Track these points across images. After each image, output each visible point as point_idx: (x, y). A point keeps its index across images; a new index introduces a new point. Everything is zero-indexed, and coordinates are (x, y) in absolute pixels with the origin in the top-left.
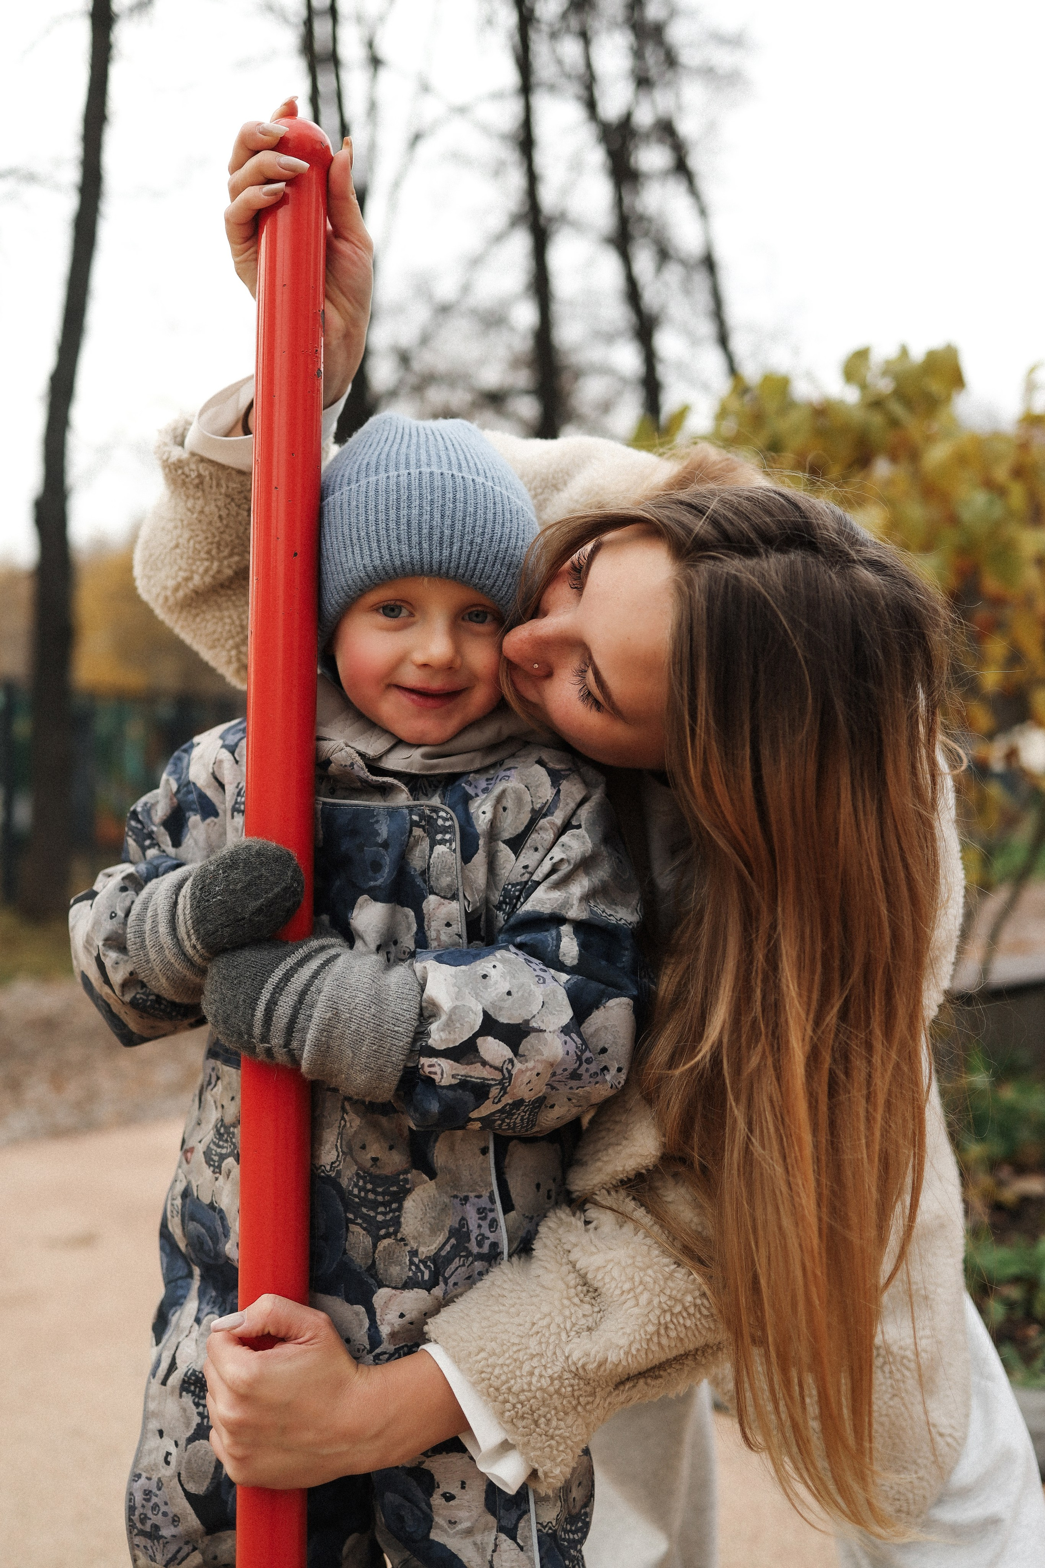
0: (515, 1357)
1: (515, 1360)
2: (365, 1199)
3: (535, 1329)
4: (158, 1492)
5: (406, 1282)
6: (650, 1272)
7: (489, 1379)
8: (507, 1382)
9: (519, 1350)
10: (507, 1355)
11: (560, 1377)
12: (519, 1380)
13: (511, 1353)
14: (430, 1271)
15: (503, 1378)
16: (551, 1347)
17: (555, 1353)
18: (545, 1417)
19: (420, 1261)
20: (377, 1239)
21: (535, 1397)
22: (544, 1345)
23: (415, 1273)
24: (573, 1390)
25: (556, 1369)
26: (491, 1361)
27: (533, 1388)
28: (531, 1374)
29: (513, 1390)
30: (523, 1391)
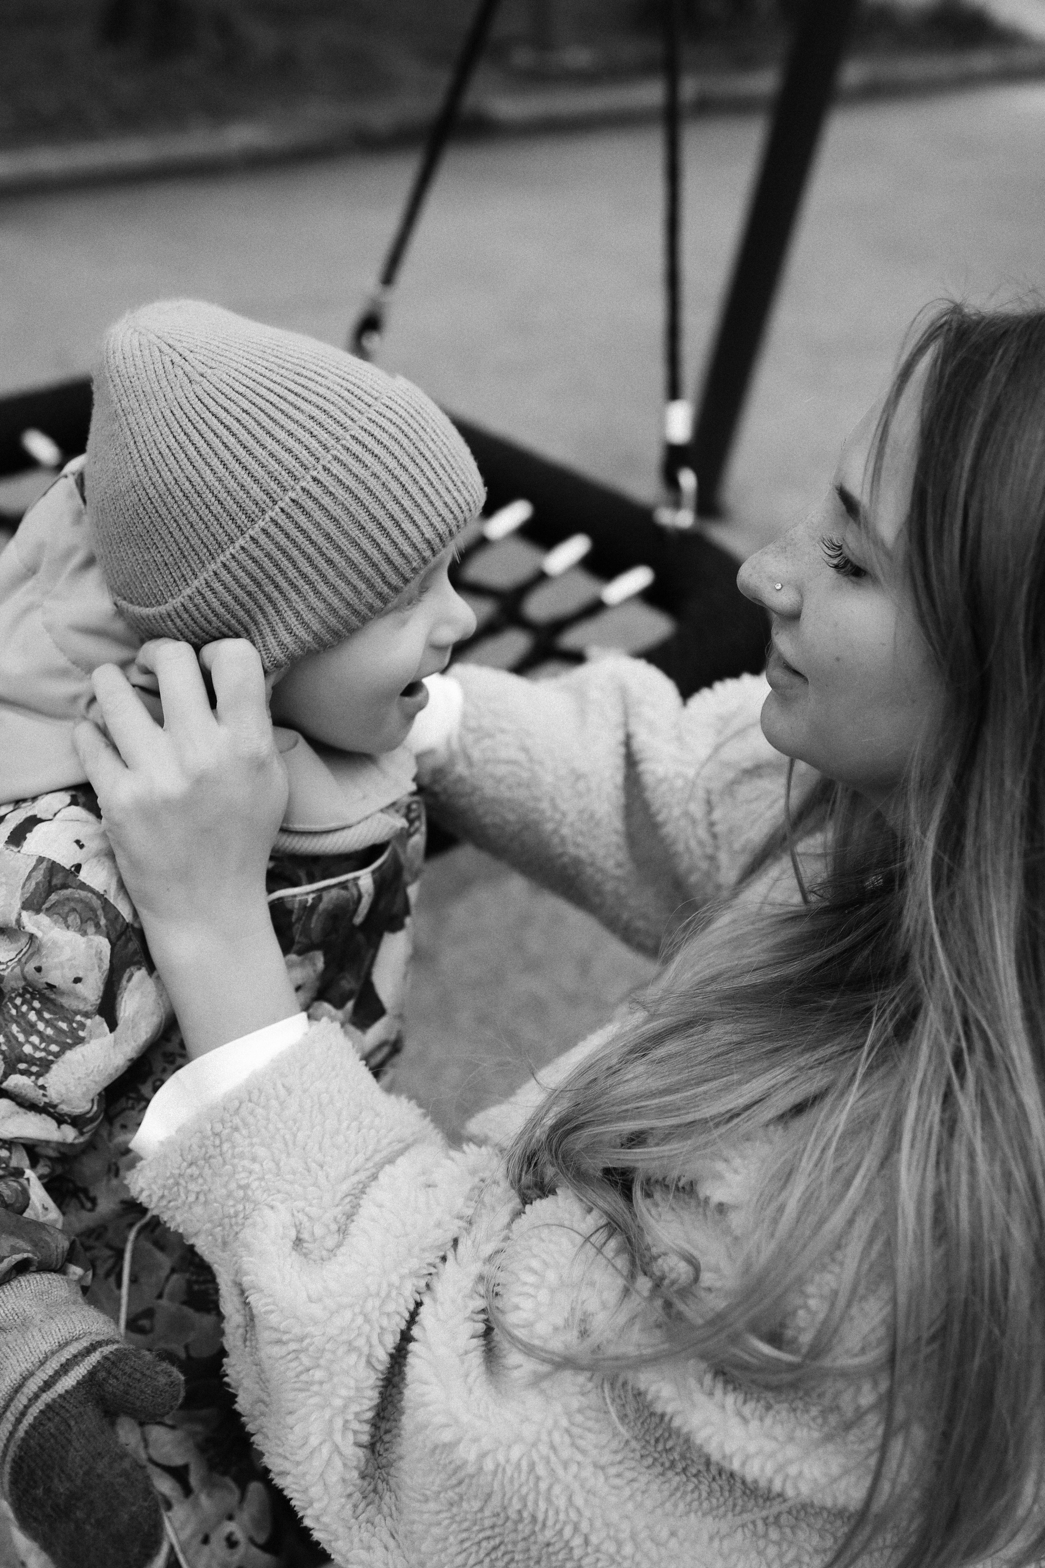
0: (277, 1137)
1: (272, 1138)
3: (314, 1166)
6: (360, 1320)
7: (250, 1101)
8: (246, 1124)
9: (286, 1144)
10: (280, 1125)
11: (246, 1198)
12: (247, 1142)
13: (282, 1132)
15: (251, 1120)
16: (288, 1187)
17: (279, 1192)
18: (201, 1175)
21: (225, 1163)
22: (289, 1177)
24: (230, 1217)
25: (258, 1193)
26: (274, 1103)
27: (236, 1161)
28: (254, 1159)
29: (236, 1135)
30: (234, 1147)
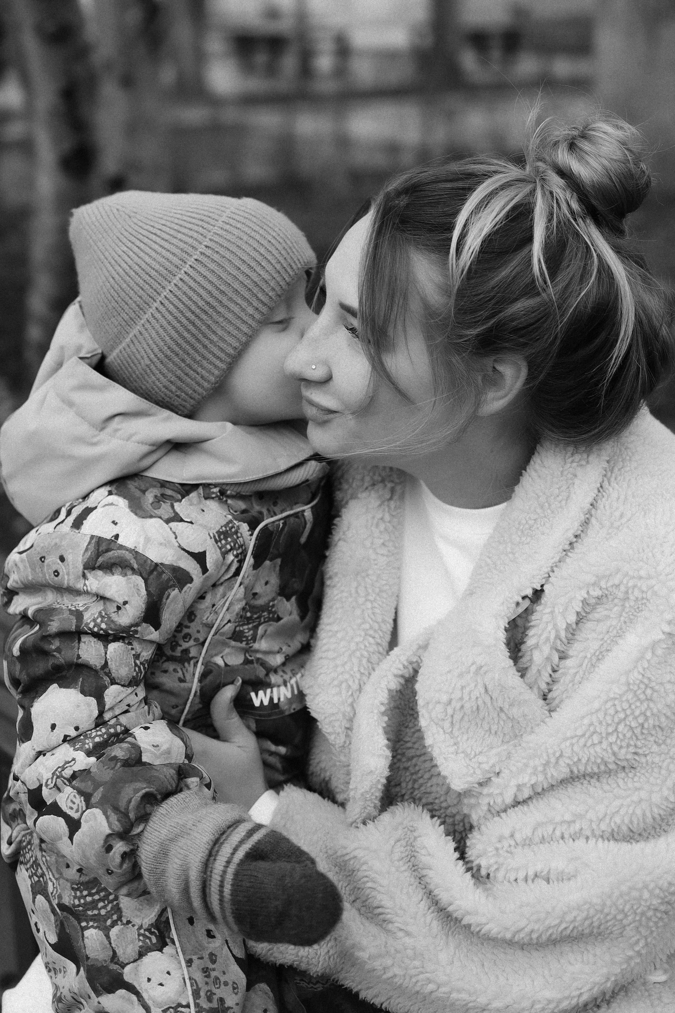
2: (86, 904)
4: (213, 966)
5: (140, 952)
14: (156, 936)
19: (145, 930)
20: (106, 931)
23: (144, 942)
